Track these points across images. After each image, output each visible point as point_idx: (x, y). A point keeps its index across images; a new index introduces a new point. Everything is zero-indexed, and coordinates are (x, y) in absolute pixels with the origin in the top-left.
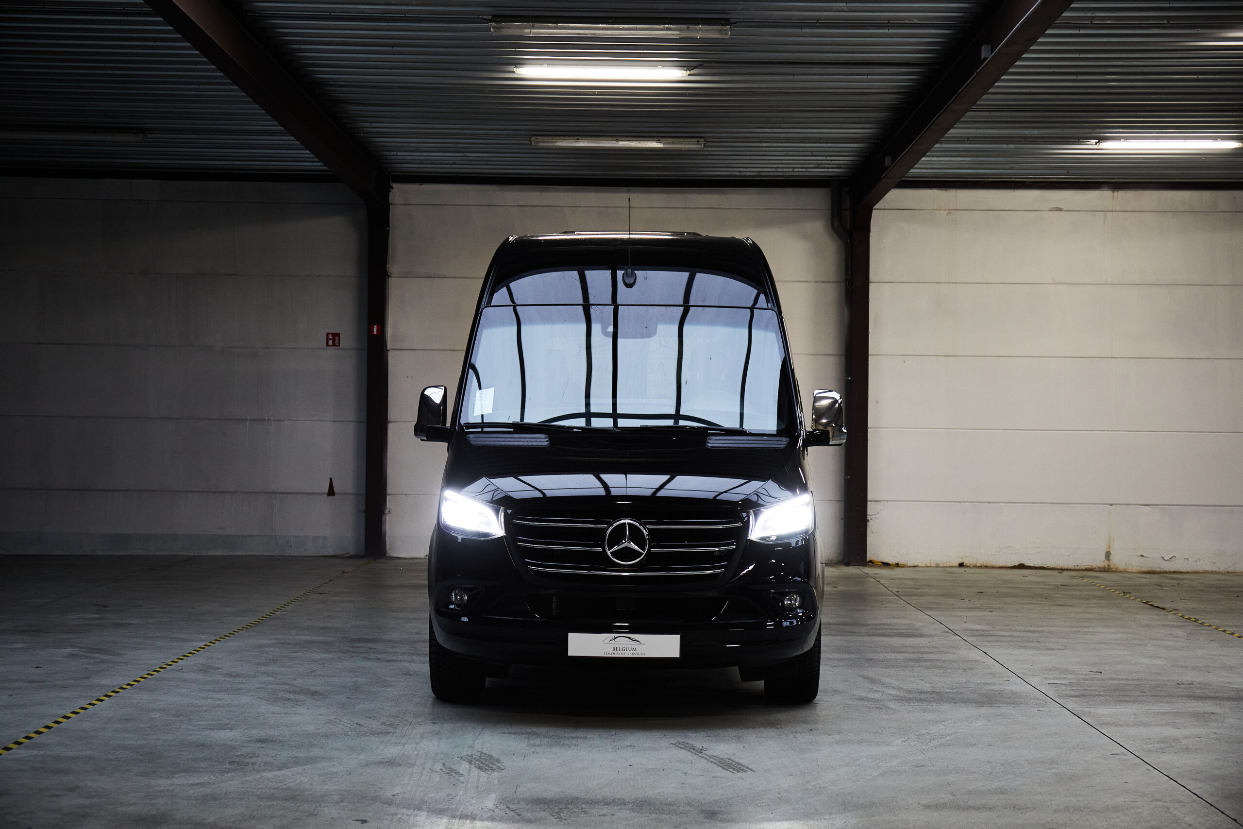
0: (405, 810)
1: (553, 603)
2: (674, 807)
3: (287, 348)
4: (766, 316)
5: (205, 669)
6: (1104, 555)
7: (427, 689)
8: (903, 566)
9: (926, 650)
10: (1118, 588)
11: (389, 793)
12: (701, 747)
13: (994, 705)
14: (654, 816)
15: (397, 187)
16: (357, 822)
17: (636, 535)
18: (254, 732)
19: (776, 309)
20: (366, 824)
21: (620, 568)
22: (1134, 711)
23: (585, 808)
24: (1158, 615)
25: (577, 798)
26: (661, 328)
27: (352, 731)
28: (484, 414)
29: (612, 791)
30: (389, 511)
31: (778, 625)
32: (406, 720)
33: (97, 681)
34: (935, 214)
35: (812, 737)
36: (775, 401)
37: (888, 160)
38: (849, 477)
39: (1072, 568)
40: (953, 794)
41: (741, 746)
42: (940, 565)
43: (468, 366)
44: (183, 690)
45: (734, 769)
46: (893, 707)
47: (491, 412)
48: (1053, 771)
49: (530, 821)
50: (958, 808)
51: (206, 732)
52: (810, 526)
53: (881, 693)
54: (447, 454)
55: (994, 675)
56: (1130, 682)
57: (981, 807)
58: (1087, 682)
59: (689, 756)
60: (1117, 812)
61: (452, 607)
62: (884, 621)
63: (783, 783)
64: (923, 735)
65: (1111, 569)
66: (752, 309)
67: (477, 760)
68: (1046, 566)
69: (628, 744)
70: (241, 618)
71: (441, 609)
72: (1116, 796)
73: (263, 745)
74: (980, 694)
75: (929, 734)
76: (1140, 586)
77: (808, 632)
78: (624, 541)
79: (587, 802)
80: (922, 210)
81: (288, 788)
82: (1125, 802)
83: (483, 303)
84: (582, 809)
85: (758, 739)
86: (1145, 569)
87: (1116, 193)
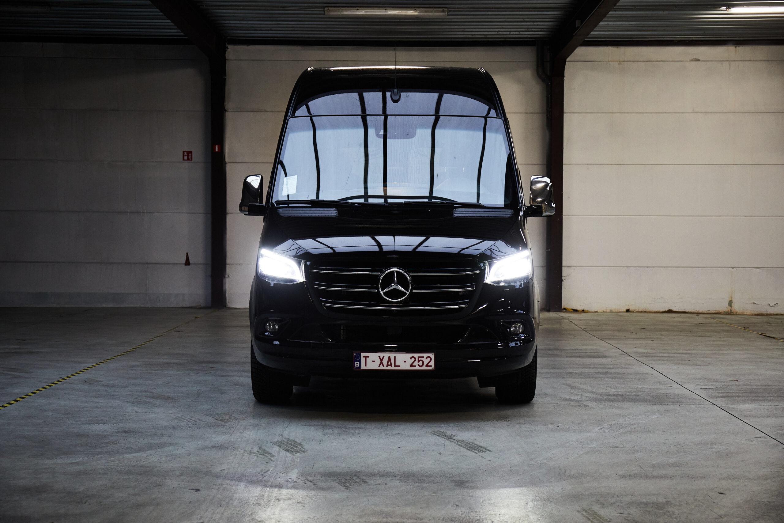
0: (229, 482)
1: (341, 331)
2: (432, 478)
3: (155, 162)
4: (496, 123)
5: (89, 382)
6: (728, 303)
7: (250, 395)
8: (587, 312)
9: (609, 366)
10: (739, 325)
11: (218, 469)
12: (451, 434)
13: (663, 403)
14: (417, 484)
15: (231, 48)
16: (193, 491)
17: (402, 281)
18: (121, 425)
19: (503, 118)
20: (198, 492)
21: (389, 304)
22: (766, 407)
23: (365, 479)
24: (772, 342)
25: (359, 472)
26: (419, 132)
27: (193, 425)
28: (289, 194)
29: (385, 467)
30: (228, 276)
31: (506, 345)
32: (234, 417)
33: (10, 390)
34: (610, 64)
35: (533, 427)
36: (503, 184)
37: (578, 23)
38: (549, 250)
39: (706, 312)
40: (641, 467)
41: (480, 434)
42: (613, 311)
43: (278, 162)
44: (72, 396)
45: (476, 450)
46: (590, 405)
47: (295, 193)
48: (713, 450)
49: (323, 489)
50: (646, 477)
51: (85, 426)
52: (530, 274)
53: (580, 396)
54: (263, 224)
55: (660, 383)
56: (759, 387)
57: (663, 476)
58: (729, 387)
59: (443, 441)
60: (767, 479)
61: (267, 334)
62: (577, 347)
63: (513, 460)
64: (613, 425)
65: (733, 312)
66: (486, 118)
67: (285, 445)
68: (687, 311)
69: (397, 432)
70: (121, 348)
71: (259, 335)
72: (764, 468)
73: (127, 435)
74: (652, 396)
75: (618, 424)
76: (755, 323)
77: (528, 350)
78: (393, 285)
79: (366, 475)
80: (601, 61)
81: (142, 466)
82: (771, 472)
83: (289, 115)
84: (363, 480)
85: (493, 428)
86: (756, 313)
87: (737, 48)
